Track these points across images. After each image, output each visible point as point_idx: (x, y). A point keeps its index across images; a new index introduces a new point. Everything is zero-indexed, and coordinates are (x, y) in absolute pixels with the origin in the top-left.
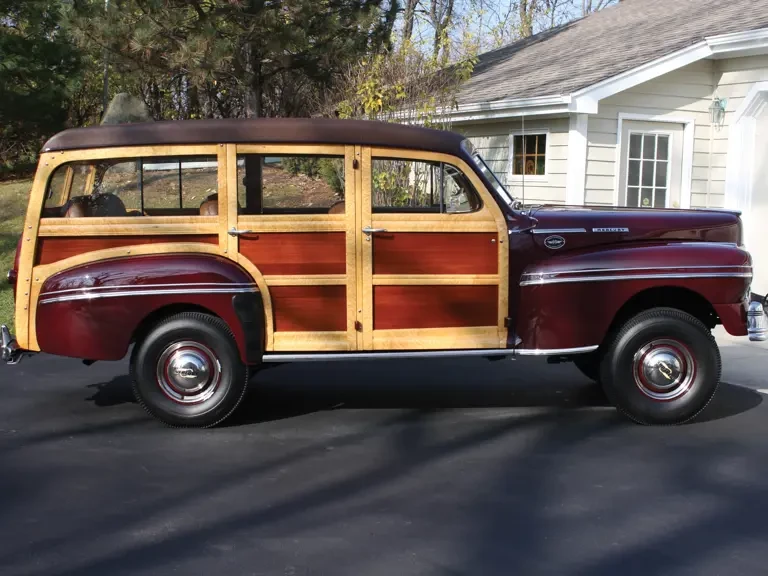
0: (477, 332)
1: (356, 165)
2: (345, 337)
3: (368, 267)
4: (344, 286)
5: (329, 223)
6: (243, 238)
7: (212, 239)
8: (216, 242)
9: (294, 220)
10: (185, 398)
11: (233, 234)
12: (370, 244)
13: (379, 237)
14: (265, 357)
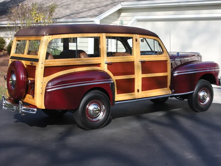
0: (163, 90)
1: (136, 40)
2: (135, 94)
3: (141, 72)
4: (134, 78)
5: (130, 58)
6: (109, 64)
7: (98, 65)
8: (100, 66)
9: (122, 58)
10: (94, 119)
11: (106, 63)
12: (141, 65)
13: (143, 63)
14: (116, 103)
